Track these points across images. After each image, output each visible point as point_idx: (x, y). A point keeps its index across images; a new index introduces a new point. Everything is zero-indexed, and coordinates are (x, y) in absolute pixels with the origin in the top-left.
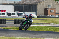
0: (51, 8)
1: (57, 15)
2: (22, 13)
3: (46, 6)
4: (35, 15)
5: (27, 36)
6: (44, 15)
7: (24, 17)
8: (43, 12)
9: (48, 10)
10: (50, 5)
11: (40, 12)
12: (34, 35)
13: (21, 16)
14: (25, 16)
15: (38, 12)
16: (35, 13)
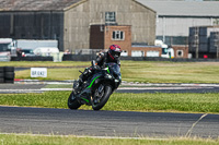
0: (116, 24)
1: (138, 49)
2: (7, 45)
3: (98, 18)
4: (56, 50)
5: (26, 130)
6: (87, 51)
7: (13, 59)
8: (85, 38)
9: (103, 33)
10: (110, 13)
11: (73, 38)
12: (52, 126)
13: (5, 54)
14: (19, 53)
15: (68, 37)
16: (56, 42)
